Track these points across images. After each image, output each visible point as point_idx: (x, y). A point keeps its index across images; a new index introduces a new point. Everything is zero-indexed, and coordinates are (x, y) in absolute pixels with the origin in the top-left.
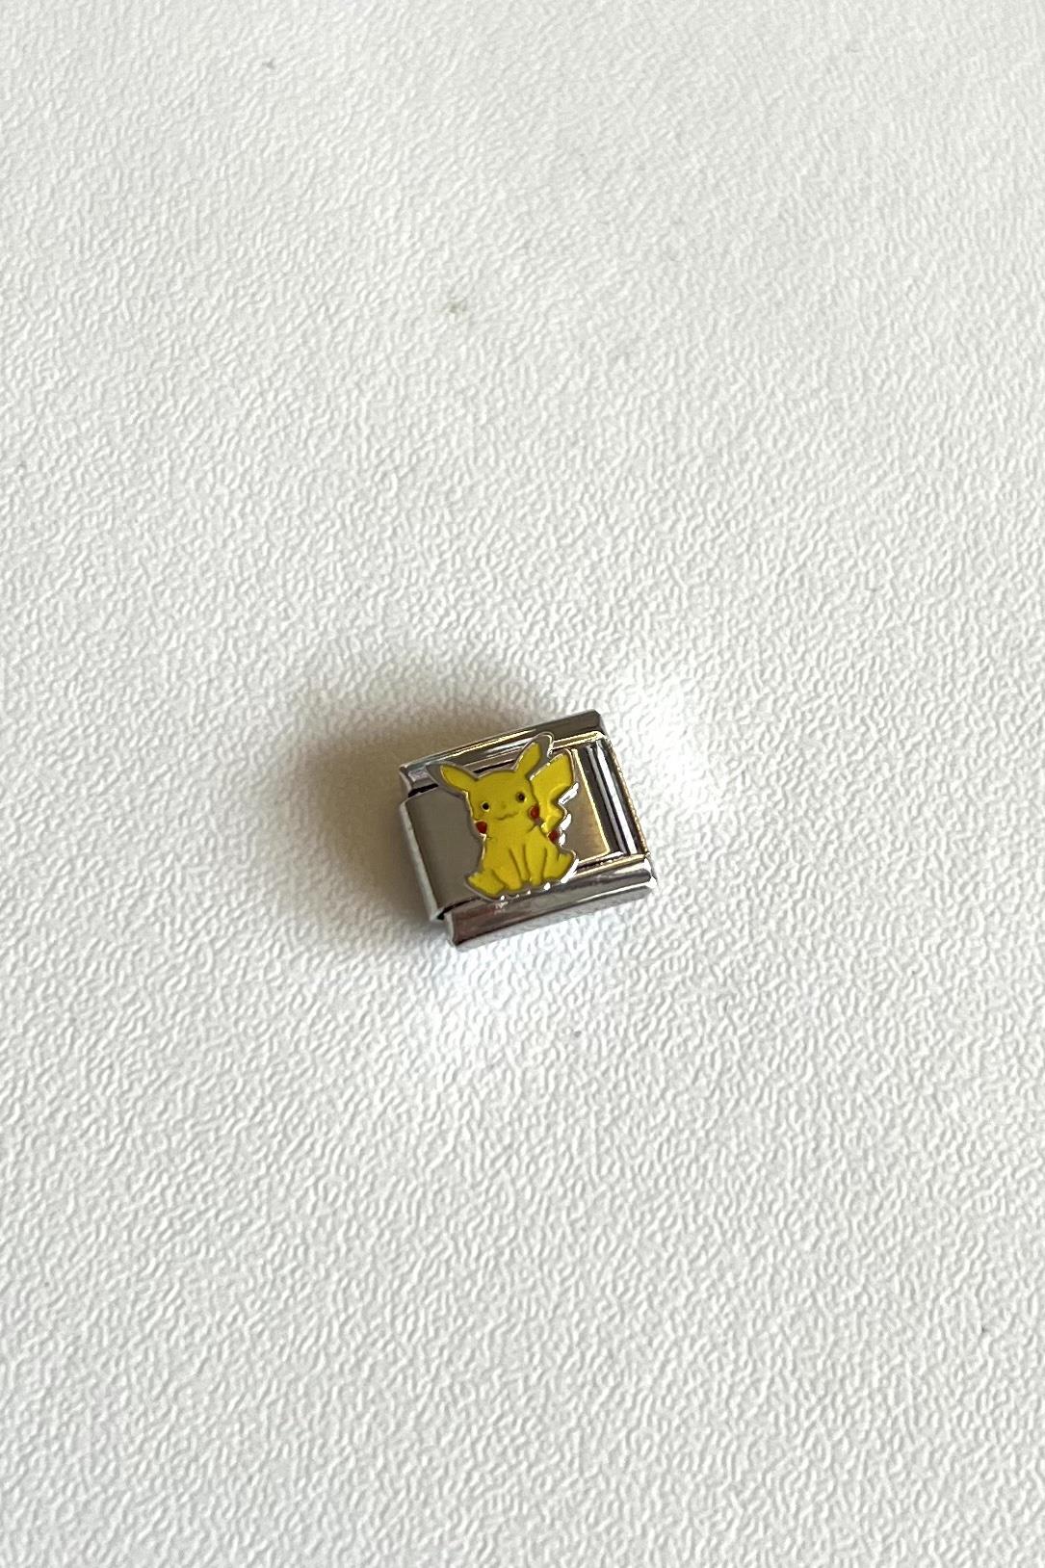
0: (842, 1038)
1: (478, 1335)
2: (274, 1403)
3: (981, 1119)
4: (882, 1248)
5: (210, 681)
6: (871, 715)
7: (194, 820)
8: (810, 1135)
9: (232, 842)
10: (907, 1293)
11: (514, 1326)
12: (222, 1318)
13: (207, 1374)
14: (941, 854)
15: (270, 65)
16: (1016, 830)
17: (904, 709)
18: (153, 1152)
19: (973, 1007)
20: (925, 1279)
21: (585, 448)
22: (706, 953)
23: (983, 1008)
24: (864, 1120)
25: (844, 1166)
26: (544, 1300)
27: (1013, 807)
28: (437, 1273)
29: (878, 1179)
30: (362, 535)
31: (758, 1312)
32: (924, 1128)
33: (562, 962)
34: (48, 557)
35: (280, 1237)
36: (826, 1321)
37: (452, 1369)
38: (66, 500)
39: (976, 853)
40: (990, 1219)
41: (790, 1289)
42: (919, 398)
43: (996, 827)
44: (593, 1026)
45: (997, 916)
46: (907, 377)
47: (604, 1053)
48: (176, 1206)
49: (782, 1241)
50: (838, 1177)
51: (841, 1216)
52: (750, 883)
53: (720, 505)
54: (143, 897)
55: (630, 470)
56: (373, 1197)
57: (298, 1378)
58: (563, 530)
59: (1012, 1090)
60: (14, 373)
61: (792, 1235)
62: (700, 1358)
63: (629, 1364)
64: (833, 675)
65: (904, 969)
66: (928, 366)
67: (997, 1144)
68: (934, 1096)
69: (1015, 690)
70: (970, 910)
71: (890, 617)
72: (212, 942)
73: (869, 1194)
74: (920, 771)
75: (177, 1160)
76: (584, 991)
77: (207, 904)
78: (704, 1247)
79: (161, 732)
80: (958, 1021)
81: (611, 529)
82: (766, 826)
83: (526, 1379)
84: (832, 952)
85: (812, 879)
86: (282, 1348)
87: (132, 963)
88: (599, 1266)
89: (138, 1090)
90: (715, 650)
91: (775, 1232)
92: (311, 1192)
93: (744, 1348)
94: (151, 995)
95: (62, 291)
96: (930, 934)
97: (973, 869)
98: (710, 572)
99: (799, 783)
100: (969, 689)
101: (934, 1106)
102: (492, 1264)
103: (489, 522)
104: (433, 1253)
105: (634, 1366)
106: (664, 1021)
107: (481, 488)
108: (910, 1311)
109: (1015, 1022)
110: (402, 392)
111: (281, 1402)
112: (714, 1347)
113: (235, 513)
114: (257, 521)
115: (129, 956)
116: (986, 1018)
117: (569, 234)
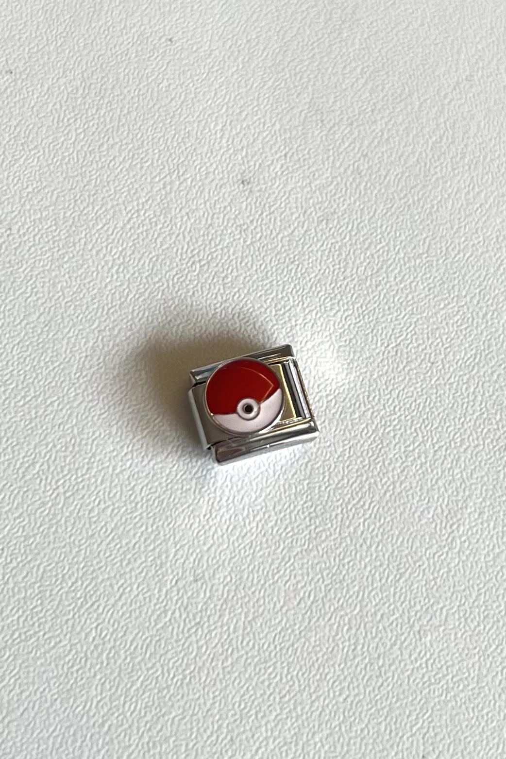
0: (377, 594)
1: (166, 718)
2: (57, 736)
3: (441, 647)
4: (379, 707)
5: (86, 356)
6: (420, 427)
7: (66, 427)
8: (352, 642)
9: (84, 442)
10: (388, 732)
11: (185, 717)
12: (38, 688)
13: (26, 715)
14: (444, 507)
15: (170, 40)
16: (484, 500)
17: (437, 428)
18: (16, 598)
19: (447, 588)
20: (398, 725)
21: (298, 266)
22: (315, 538)
23: (452, 590)
24: (381, 639)
25: (367, 660)
26: (202, 706)
27: (485, 488)
28: (151, 683)
29: (383, 670)
30: (177, 292)
31: (310, 730)
32: (411, 647)
33: (242, 531)
34: (15, 278)
35: (74, 652)
36: (344, 739)
37: (150, 734)
38: (28, 251)
39: (461, 508)
40: (437, 700)
41: (329, 720)
42: (473, 266)
43: (474, 496)
44: (251, 568)
45: (467, 544)
46: (467, 255)
47: (255, 581)
48: (24, 627)
49: (329, 694)
50: (363, 666)
51: (361, 686)
52: (344, 506)
53: (361, 306)
54: (33, 464)
55: (319, 281)
56: (124, 638)
57: (71, 725)
58: (279, 306)
59: (459, 635)
60: (13, 180)
61: (334, 692)
62: (277, 749)
63: (240, 745)
64: (404, 404)
65: (415, 564)
66: (480, 251)
67: (446, 662)
68: (419, 632)
69: (496, 427)
70: (454, 538)
71: (438, 379)
72: (65, 493)
73: (377, 677)
74: (441, 461)
75: (29, 603)
76: (250, 548)
77: (65, 473)
78: (288, 691)
79: (57, 379)
80: (437, 595)
81: (304, 309)
82: (358, 477)
83: (187, 745)
84: (380, 548)
85: (376, 509)
86: (66, 709)
87: (22, 497)
88: (234, 693)
89: (14, 564)
90: (347, 381)
91: (326, 689)
92: (94, 631)
93: (300, 747)
94: (29, 515)
95: (44, 142)
96: (431, 547)
97: (459, 516)
98: (351, 340)
99: (378, 457)
100: (473, 422)
101: (418, 637)
102: (179, 683)
103: (243, 296)
104: (151, 672)
105: (243, 747)
106: (288, 571)
107: (242, 278)
108: (388, 741)
109: (466, 599)
110: (209, 222)
111: (61, 737)
112: (285, 744)
113: (114, 271)
114: (124, 277)
115: (21, 493)
116: (452, 595)
117: (308, 153)
